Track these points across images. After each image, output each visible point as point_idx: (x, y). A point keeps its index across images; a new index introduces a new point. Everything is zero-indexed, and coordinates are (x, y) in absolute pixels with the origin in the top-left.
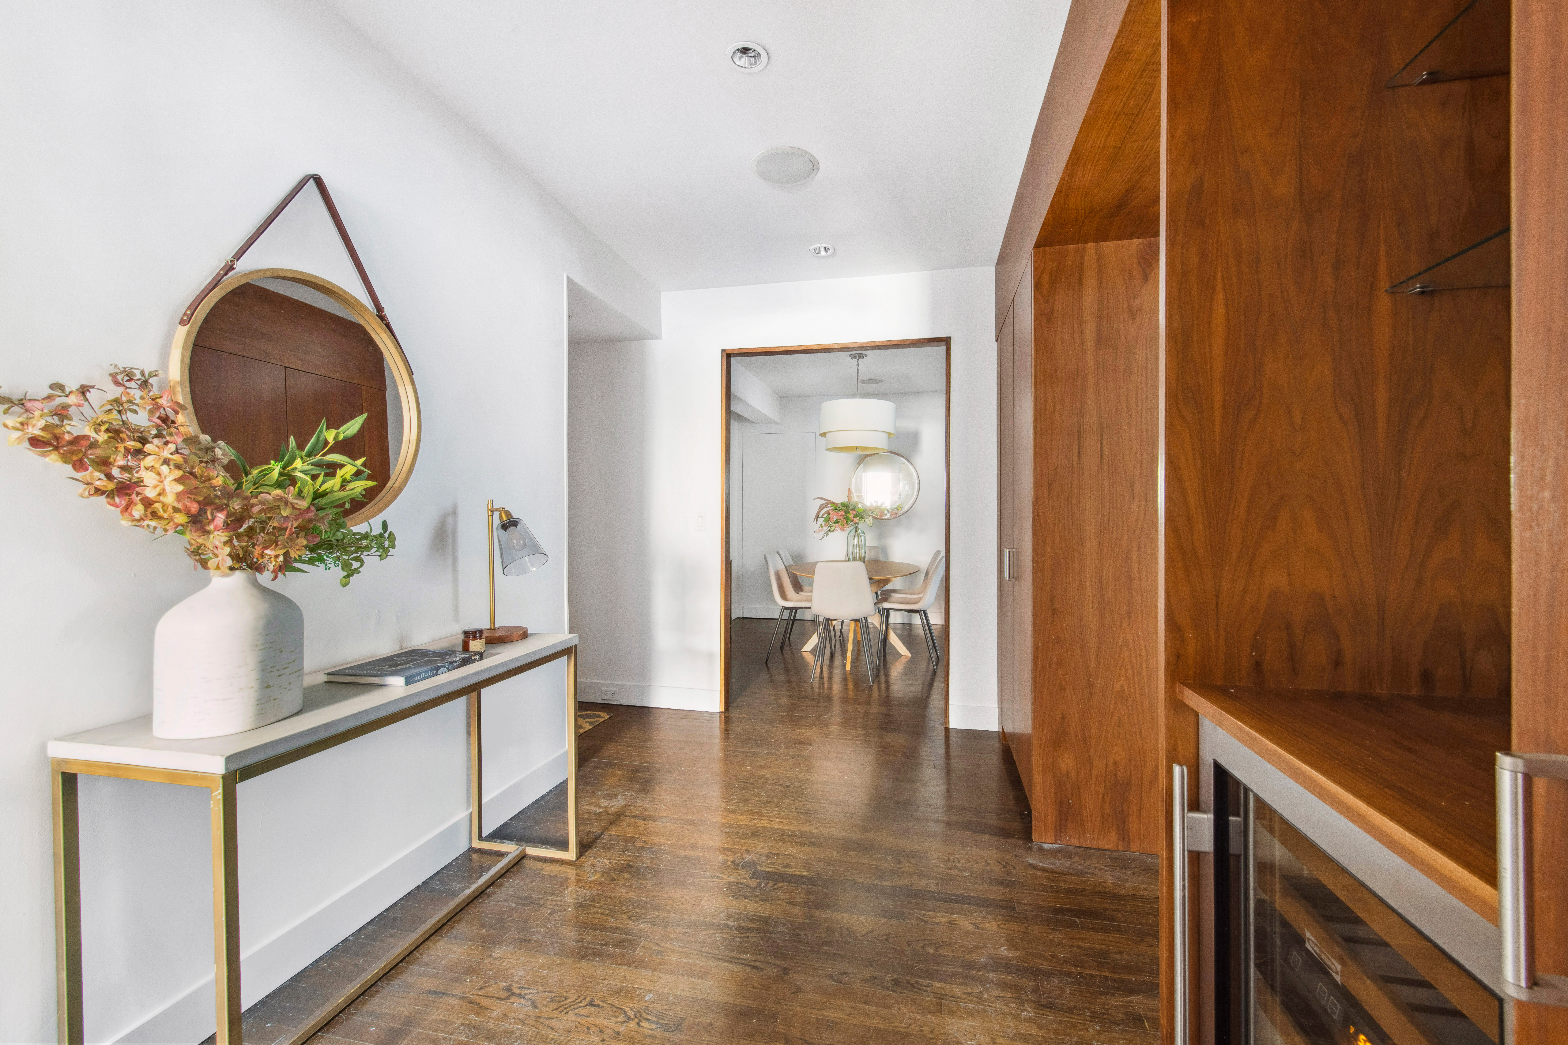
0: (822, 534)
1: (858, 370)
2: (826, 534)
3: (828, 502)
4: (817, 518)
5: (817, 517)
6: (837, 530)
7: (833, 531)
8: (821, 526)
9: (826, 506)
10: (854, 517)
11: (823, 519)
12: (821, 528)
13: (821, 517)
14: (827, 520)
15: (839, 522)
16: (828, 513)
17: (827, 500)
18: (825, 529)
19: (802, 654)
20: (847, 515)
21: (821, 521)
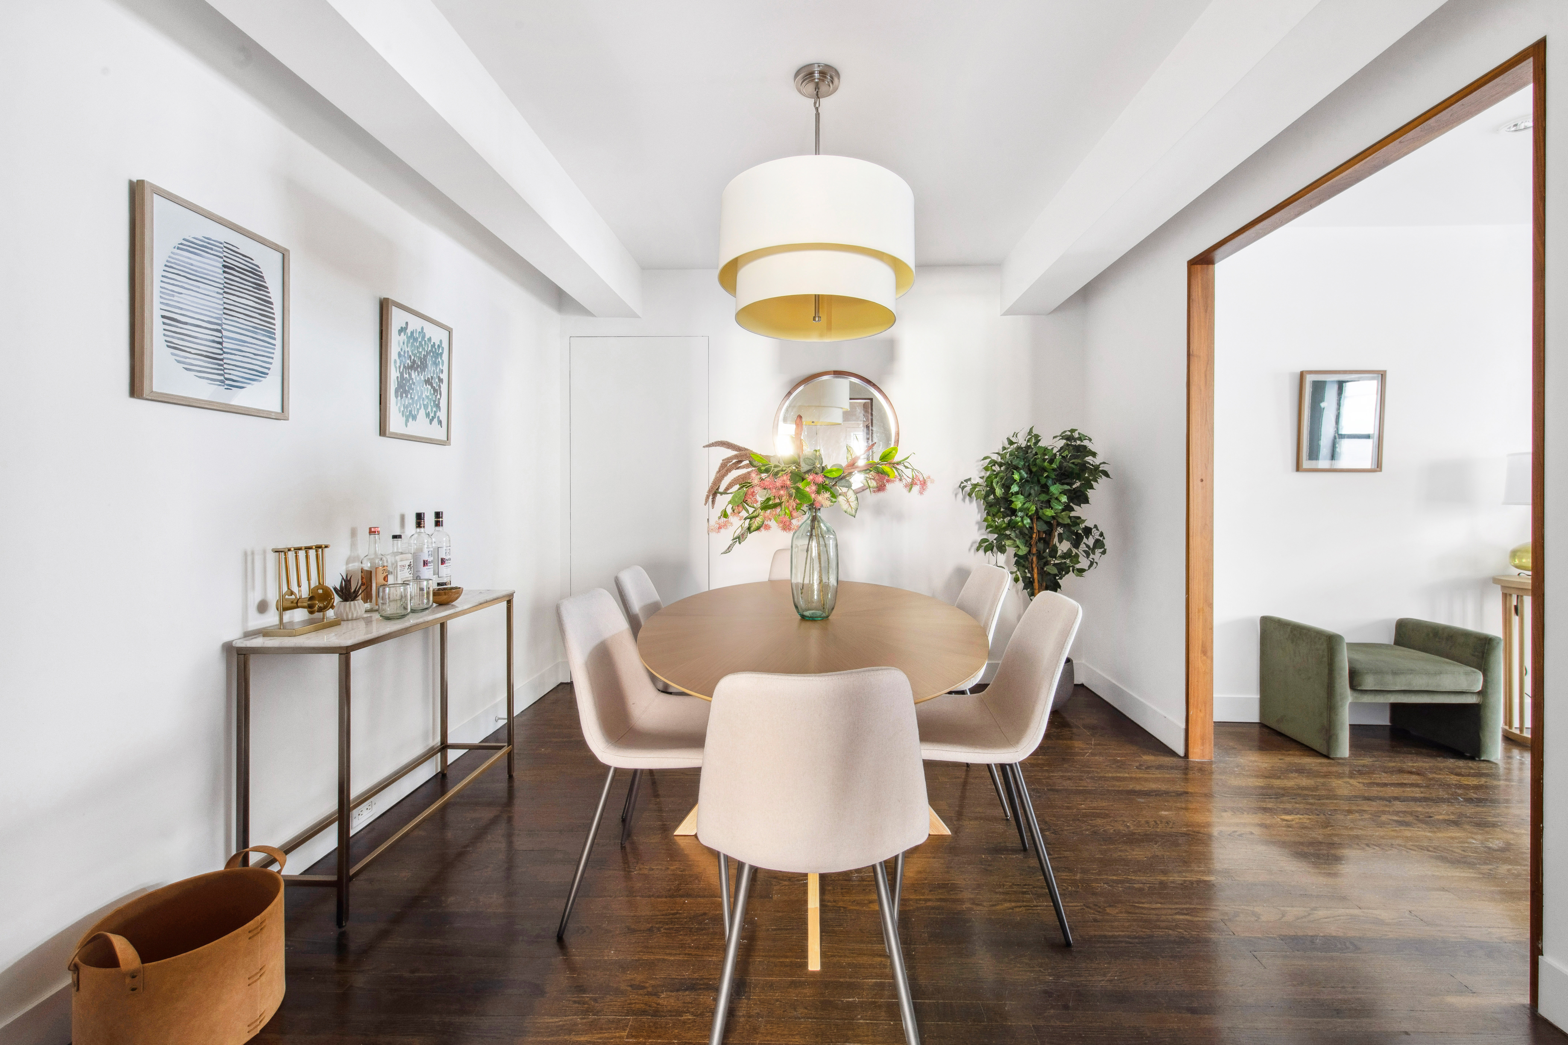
0: (727, 536)
1: (818, 115)
2: (739, 539)
3: (742, 456)
4: (715, 495)
5: (714, 492)
6: (768, 527)
7: (758, 529)
8: (725, 514)
9: (736, 466)
10: (818, 492)
11: (729, 497)
12: (723, 519)
13: (725, 492)
14: (742, 502)
15: (775, 506)
16: (744, 482)
17: (738, 449)
18: (737, 524)
19: (675, 843)
20: (801, 485)
21: (723, 501)
